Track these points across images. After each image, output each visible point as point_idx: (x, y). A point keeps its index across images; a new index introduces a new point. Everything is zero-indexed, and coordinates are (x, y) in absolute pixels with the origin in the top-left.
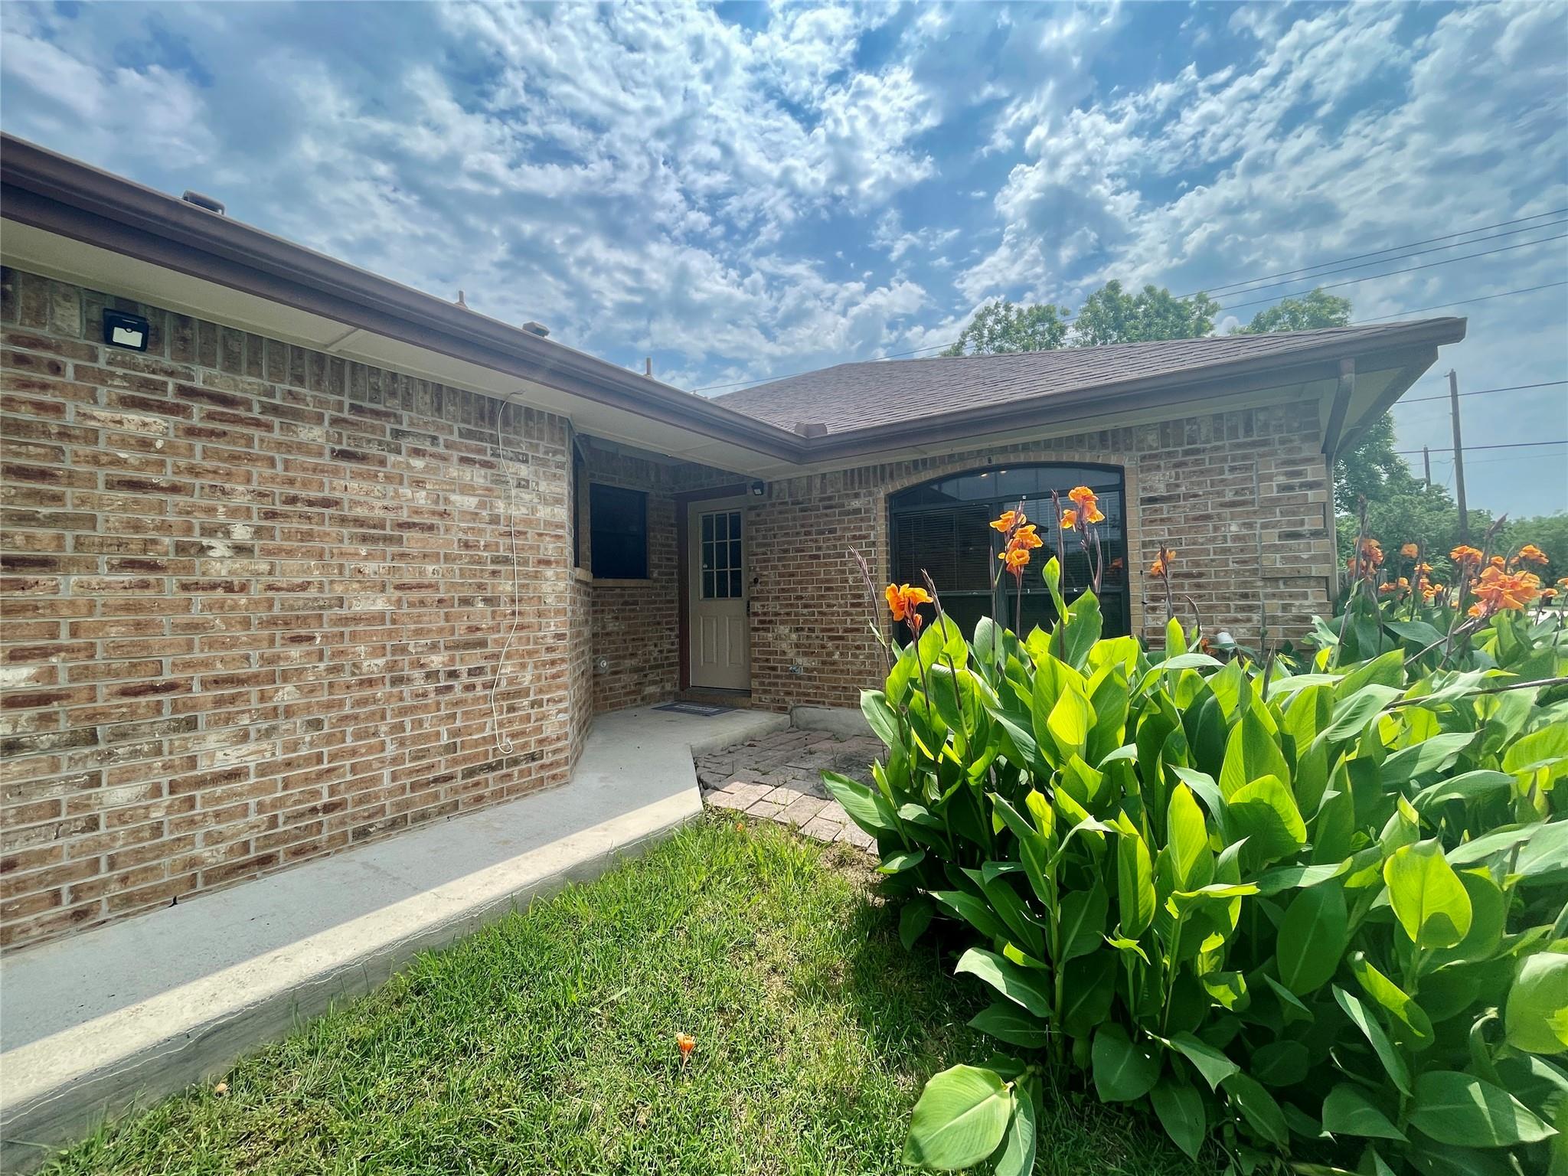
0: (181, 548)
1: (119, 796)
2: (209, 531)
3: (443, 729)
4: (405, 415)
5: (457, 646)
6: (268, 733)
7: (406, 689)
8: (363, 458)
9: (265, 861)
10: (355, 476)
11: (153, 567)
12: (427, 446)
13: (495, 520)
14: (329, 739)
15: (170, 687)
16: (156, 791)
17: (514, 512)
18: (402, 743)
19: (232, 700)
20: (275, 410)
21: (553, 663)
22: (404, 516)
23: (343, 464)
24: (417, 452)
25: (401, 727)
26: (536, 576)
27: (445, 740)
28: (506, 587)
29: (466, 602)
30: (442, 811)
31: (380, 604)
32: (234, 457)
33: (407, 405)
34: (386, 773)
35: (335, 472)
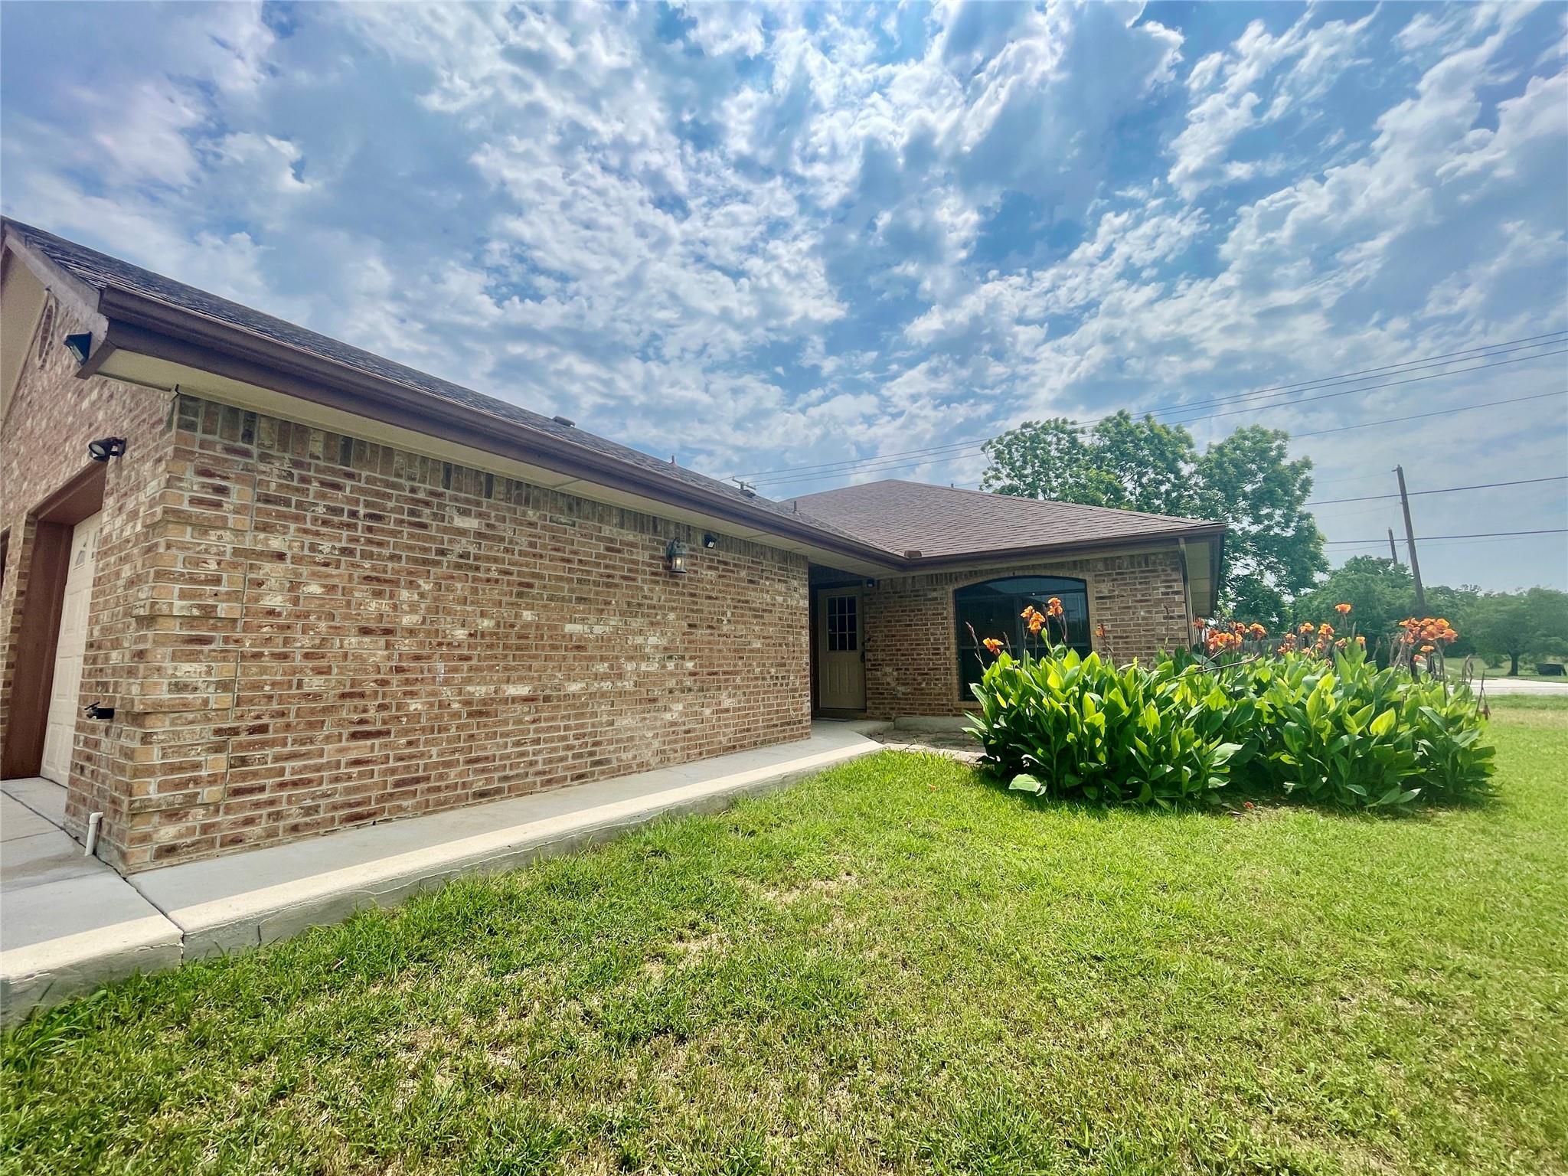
0: (718, 621)
1: (707, 712)
2: (723, 614)
3: (775, 703)
4: (764, 563)
5: (778, 665)
6: (734, 695)
7: (765, 683)
8: (754, 582)
10: (753, 590)
11: (712, 628)
12: (770, 575)
13: (788, 607)
14: (748, 701)
15: (716, 673)
16: (714, 712)
17: (793, 603)
18: (765, 706)
19: (727, 680)
20: (735, 565)
21: (805, 677)
22: (764, 606)
23: (750, 585)
24: (767, 578)
25: (764, 699)
26: (800, 633)
27: (775, 707)
28: (791, 639)
29: (780, 645)
31: (759, 644)
32: (727, 585)
35: (748, 588)
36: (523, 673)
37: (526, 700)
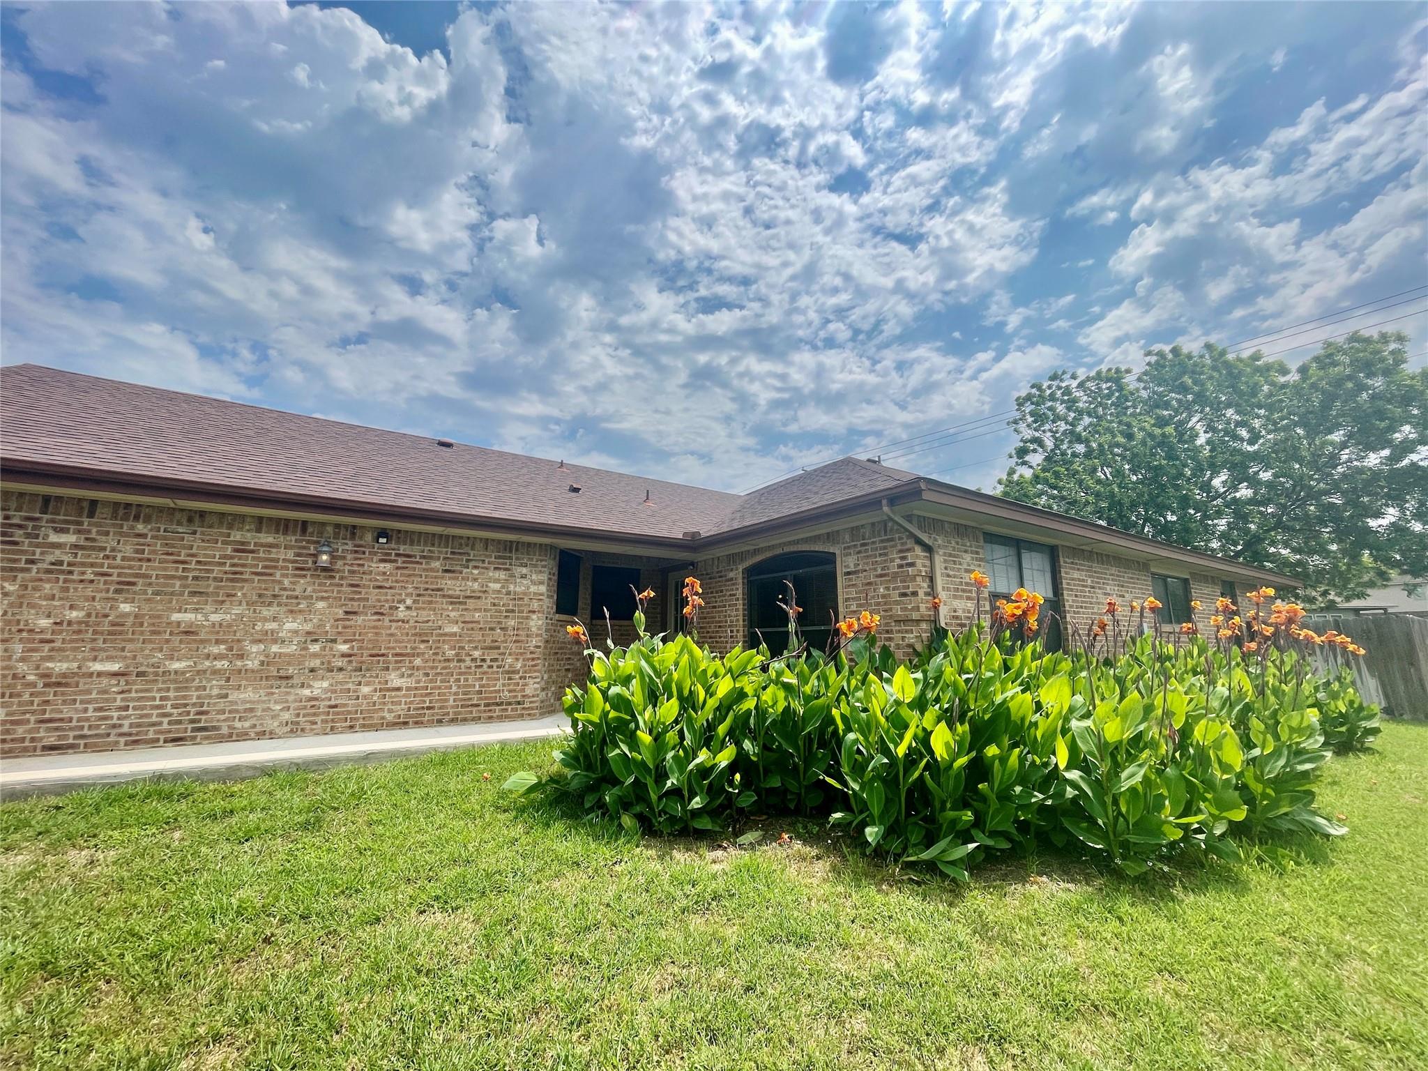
0: (391, 608)
1: (365, 690)
2: (399, 602)
3: (477, 684)
4: (472, 553)
5: (486, 648)
6: (410, 676)
7: (463, 665)
8: (453, 572)
9: (406, 723)
10: (450, 578)
11: (382, 614)
12: (480, 564)
13: (508, 593)
14: (431, 681)
15: (383, 655)
16: (375, 690)
17: (518, 589)
18: (459, 687)
19: (400, 662)
20: (424, 557)
21: (533, 659)
22: (468, 593)
23: (447, 575)
24: (476, 567)
25: (459, 680)
26: (527, 618)
27: (477, 688)
28: (512, 623)
29: (492, 629)
30: (473, 719)
31: (455, 629)
32: (409, 575)
33: (472, 549)
34: (452, 698)
35: (442, 578)
36: (114, 653)
37: (115, 674)
